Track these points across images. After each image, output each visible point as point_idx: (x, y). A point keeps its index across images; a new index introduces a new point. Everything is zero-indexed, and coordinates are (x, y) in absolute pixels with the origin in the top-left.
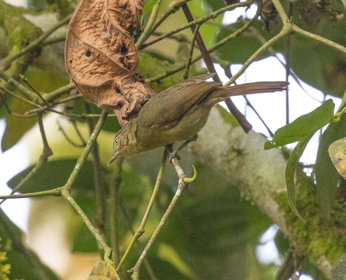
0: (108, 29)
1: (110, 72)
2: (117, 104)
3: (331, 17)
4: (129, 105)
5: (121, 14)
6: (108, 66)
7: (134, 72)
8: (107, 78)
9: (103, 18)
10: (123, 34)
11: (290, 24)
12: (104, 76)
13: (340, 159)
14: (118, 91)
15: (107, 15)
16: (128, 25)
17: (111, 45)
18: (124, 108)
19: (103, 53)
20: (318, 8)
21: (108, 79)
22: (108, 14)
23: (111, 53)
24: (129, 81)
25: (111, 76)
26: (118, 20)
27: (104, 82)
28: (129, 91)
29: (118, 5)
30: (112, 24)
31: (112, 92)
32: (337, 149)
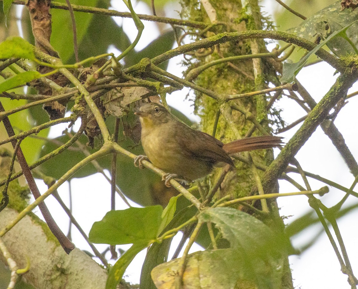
13: (163, 282)
32: (160, 272)
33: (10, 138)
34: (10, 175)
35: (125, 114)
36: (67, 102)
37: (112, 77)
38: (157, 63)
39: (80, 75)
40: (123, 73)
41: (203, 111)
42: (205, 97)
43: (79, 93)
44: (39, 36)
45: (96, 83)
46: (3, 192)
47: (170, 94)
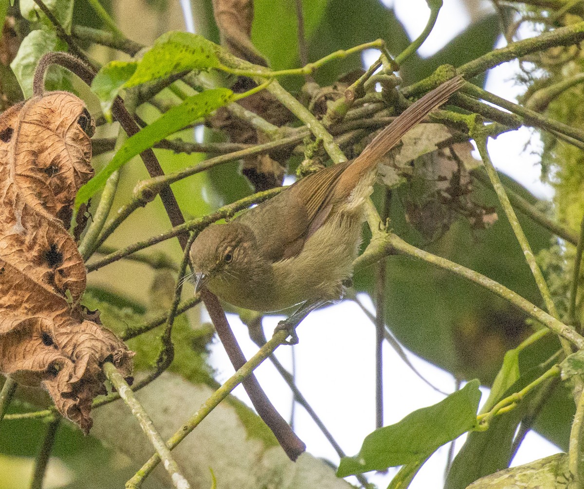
0: (17, 217)
1: (26, 305)
2: (46, 367)
3: (472, 220)
4: (75, 367)
5: (45, 184)
6: (23, 292)
7: (77, 302)
8: (21, 316)
9: (7, 193)
10: (50, 224)
11: (384, 234)
12: (16, 313)
14: (47, 340)
15: (15, 186)
16: (59, 207)
17: (26, 248)
18: (64, 375)
19: (10, 265)
20: (445, 201)
21: (23, 318)
22: (18, 183)
23: (26, 265)
24: (69, 320)
25: (30, 313)
26: (39, 195)
27: (15, 324)
28: (71, 339)
29: (36, 165)
30: (26, 205)
31: (36, 343)
33: (174, 230)
34: (176, 303)
35: (404, 180)
36: (289, 155)
37: (379, 104)
38: (470, 76)
39: (313, 101)
40: (401, 96)
41: (559, 175)
42: (562, 145)
43: (313, 137)
44: (228, 27)
45: (346, 116)
46: (163, 337)
47: (495, 138)
